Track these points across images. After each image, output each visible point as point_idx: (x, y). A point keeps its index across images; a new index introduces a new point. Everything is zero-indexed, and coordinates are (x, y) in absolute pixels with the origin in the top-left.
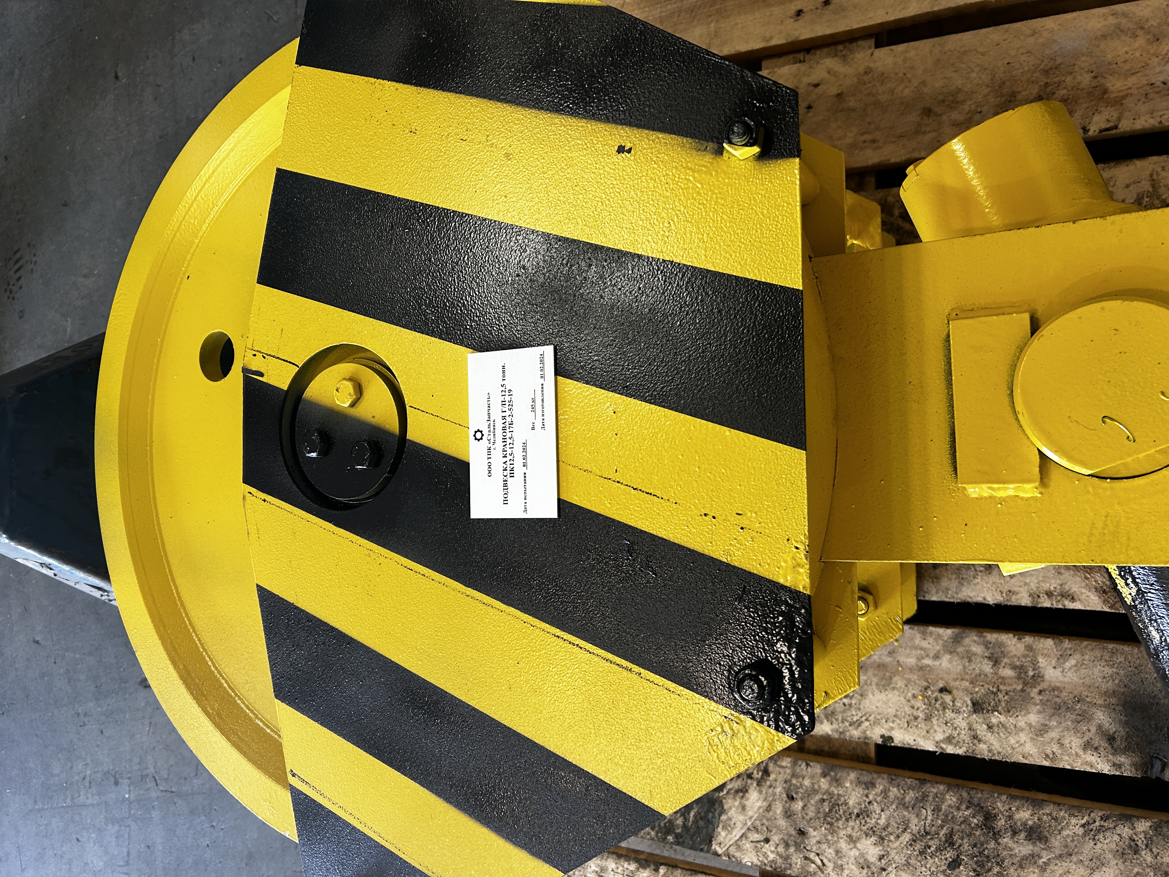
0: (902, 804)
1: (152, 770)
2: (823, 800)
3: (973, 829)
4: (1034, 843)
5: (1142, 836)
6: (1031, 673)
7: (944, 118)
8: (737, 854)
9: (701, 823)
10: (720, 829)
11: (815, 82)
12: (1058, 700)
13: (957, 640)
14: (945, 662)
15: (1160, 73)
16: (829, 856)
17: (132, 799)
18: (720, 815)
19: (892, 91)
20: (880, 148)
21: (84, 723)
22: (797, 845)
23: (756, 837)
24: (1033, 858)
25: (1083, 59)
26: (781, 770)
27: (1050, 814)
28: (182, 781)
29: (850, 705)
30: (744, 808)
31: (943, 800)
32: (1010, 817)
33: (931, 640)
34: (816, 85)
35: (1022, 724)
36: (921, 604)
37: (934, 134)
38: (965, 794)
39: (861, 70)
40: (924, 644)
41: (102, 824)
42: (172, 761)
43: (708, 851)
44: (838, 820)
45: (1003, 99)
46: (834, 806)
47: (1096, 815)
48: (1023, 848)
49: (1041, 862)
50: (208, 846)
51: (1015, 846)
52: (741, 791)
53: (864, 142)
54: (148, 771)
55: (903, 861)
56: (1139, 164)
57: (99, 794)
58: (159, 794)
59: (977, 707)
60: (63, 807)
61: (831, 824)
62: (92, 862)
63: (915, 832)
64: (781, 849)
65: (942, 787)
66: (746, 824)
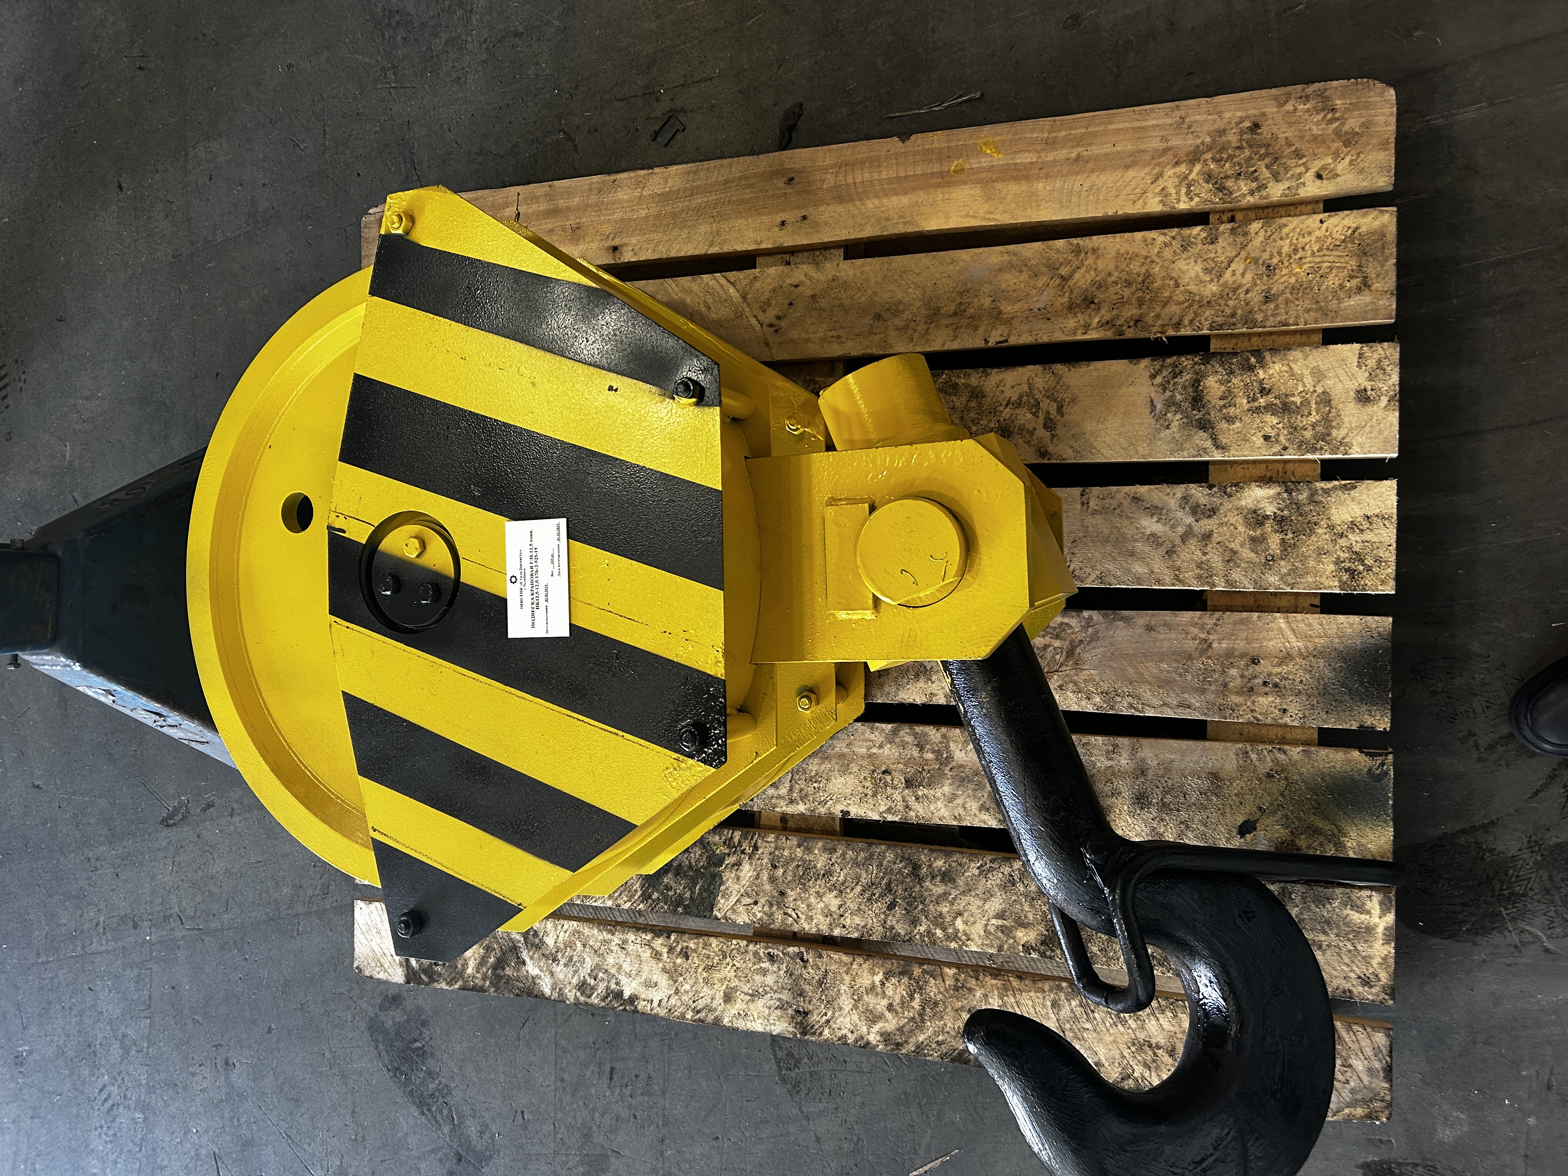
0: (856, 864)
1: (176, 909)
2: (799, 866)
3: (904, 877)
4: (946, 885)
5: (1017, 872)
6: (945, 756)
7: (890, 323)
8: (733, 917)
9: (705, 894)
10: (719, 898)
11: (795, 283)
12: (963, 775)
13: (895, 732)
14: (887, 750)
15: (1037, 301)
16: (803, 910)
17: (153, 941)
18: (720, 886)
19: (852, 297)
20: (843, 343)
21: (96, 867)
22: (778, 903)
23: (748, 901)
24: (946, 894)
25: (986, 286)
26: (767, 845)
27: (957, 861)
28: (211, 917)
29: (819, 788)
30: (738, 878)
31: (884, 857)
32: (930, 866)
33: (877, 734)
34: (796, 286)
35: (939, 795)
36: (868, 706)
37: (882, 335)
38: (899, 851)
39: (830, 277)
40: (872, 737)
41: (120, 969)
42: (199, 899)
43: (710, 917)
44: (809, 880)
45: (931, 312)
46: (807, 869)
47: (988, 859)
48: (939, 889)
49: (950, 898)
50: (240, 979)
51: (933, 887)
52: (737, 865)
53: (832, 337)
54: (172, 911)
55: (856, 908)
56: (1021, 370)
57: (115, 940)
58: (185, 933)
59: (909, 783)
60: (73, 957)
61: (804, 884)
62: (107, 1010)
63: (864, 884)
64: (766, 908)
65: (883, 847)
66: (739, 892)
